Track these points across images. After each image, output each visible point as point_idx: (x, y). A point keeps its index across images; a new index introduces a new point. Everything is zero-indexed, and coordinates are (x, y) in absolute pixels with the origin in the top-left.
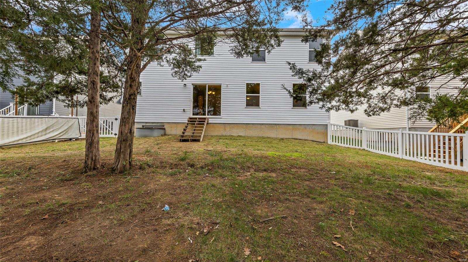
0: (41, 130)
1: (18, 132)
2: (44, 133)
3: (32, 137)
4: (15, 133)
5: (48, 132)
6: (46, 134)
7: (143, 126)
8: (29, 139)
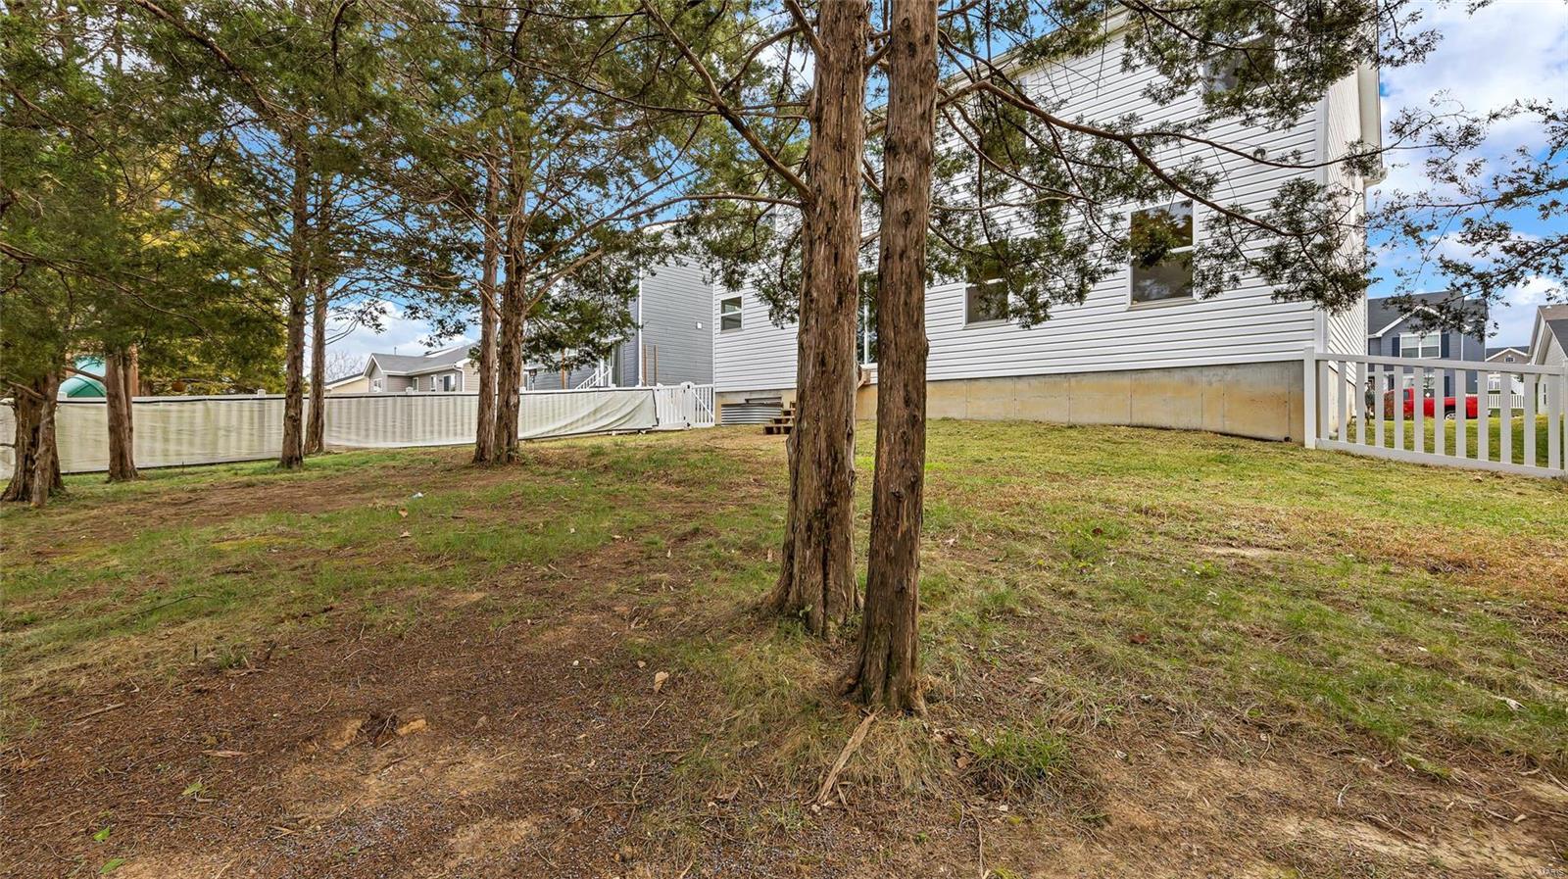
0: (586, 413)
1: (553, 417)
2: (592, 419)
3: (574, 426)
4: (551, 419)
5: (598, 416)
6: (595, 421)
7: (747, 400)
8: (569, 428)
